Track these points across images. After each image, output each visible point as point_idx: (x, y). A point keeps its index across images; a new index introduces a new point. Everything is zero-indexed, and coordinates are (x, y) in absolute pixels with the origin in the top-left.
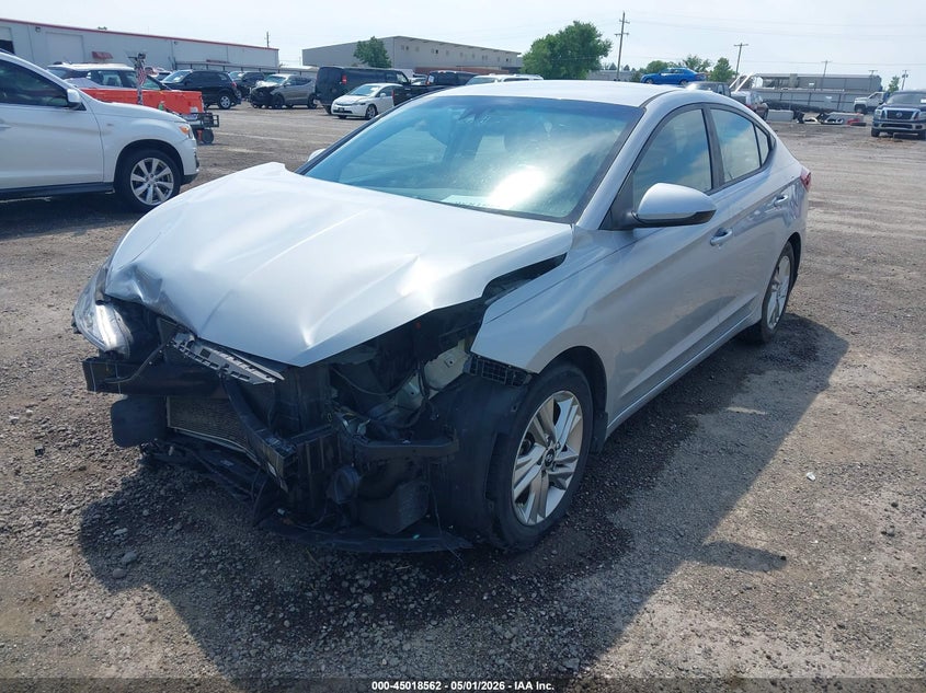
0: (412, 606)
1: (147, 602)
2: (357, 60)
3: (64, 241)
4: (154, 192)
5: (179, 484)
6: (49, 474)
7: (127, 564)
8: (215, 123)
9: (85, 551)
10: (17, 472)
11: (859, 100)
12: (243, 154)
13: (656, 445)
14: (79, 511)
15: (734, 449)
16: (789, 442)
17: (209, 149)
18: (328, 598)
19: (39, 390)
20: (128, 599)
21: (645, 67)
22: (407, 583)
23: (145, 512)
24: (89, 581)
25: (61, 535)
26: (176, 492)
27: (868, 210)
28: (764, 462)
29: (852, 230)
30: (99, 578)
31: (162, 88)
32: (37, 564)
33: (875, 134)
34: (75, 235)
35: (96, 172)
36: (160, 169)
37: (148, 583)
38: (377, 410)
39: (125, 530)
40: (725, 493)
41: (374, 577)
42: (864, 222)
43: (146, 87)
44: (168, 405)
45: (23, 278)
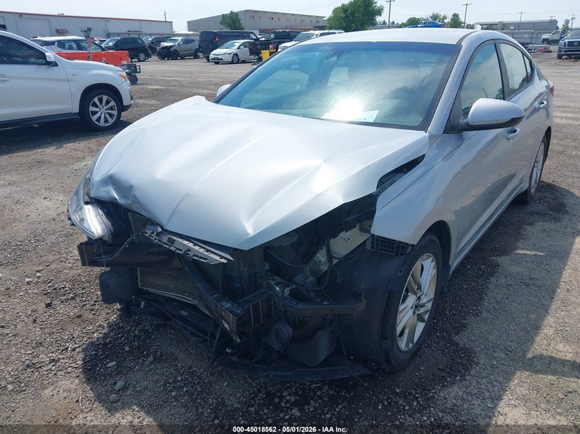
0: (328, 416)
1: (136, 420)
2: (222, 26)
3: (49, 152)
4: (105, 117)
5: (147, 326)
6: (56, 321)
7: (119, 390)
8: (138, 70)
9: (88, 381)
10: (35, 321)
11: (545, 36)
12: (157, 89)
13: (475, 282)
14: (80, 349)
15: (530, 282)
16: (566, 275)
17: (136, 87)
18: (266, 411)
19: (44, 258)
20: (123, 418)
21: (405, 22)
22: (320, 397)
23: (127, 349)
24: (93, 404)
25: (70, 369)
26: (146, 331)
27: (569, 107)
28: (554, 292)
29: (564, 121)
30: (100, 402)
31: (103, 50)
32: (55, 392)
33: (560, 57)
34: (57, 148)
35: (66, 106)
36: (108, 102)
37: (136, 404)
38: (299, 278)
39: (114, 363)
40: (533, 316)
41: (296, 393)
42: (570, 115)
43: (93, 49)
44: (138, 273)
45: (26, 180)
